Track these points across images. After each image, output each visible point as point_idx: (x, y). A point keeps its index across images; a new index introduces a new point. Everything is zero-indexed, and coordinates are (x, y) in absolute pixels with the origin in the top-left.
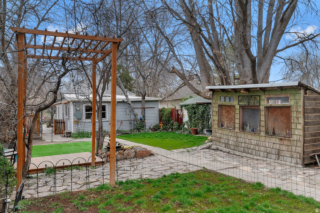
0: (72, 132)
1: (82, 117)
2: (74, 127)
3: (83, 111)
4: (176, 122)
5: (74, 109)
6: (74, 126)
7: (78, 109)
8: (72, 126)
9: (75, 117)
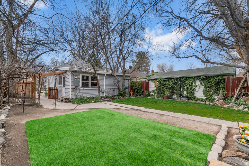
0: (70, 98)
1: (79, 85)
2: (72, 94)
3: (80, 80)
4: (146, 91)
5: (72, 78)
6: (72, 92)
7: (76, 78)
8: (70, 92)
9: (73, 85)
